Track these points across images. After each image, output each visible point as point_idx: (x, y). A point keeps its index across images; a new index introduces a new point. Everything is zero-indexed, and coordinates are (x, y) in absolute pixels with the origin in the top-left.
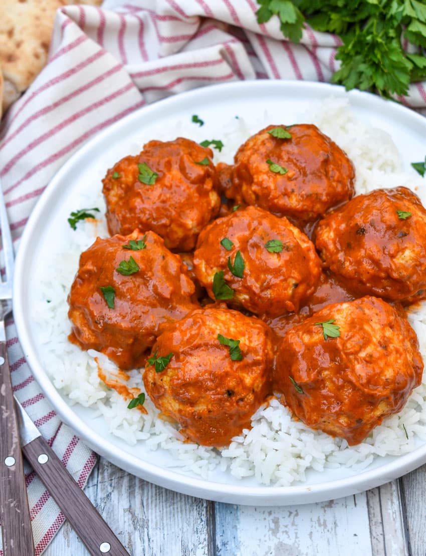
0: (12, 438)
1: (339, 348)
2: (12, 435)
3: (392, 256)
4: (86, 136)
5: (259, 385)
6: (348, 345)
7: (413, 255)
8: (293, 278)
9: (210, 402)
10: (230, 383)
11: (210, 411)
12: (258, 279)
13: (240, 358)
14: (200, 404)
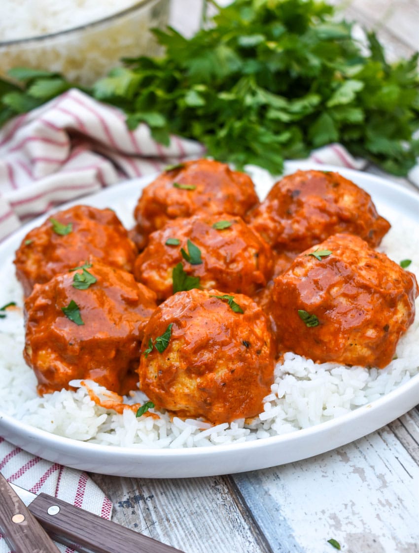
0: (11, 499)
2: (10, 496)
9: (230, 359)
10: (243, 333)
11: (232, 371)
12: (219, 257)
13: (241, 310)
14: (219, 367)
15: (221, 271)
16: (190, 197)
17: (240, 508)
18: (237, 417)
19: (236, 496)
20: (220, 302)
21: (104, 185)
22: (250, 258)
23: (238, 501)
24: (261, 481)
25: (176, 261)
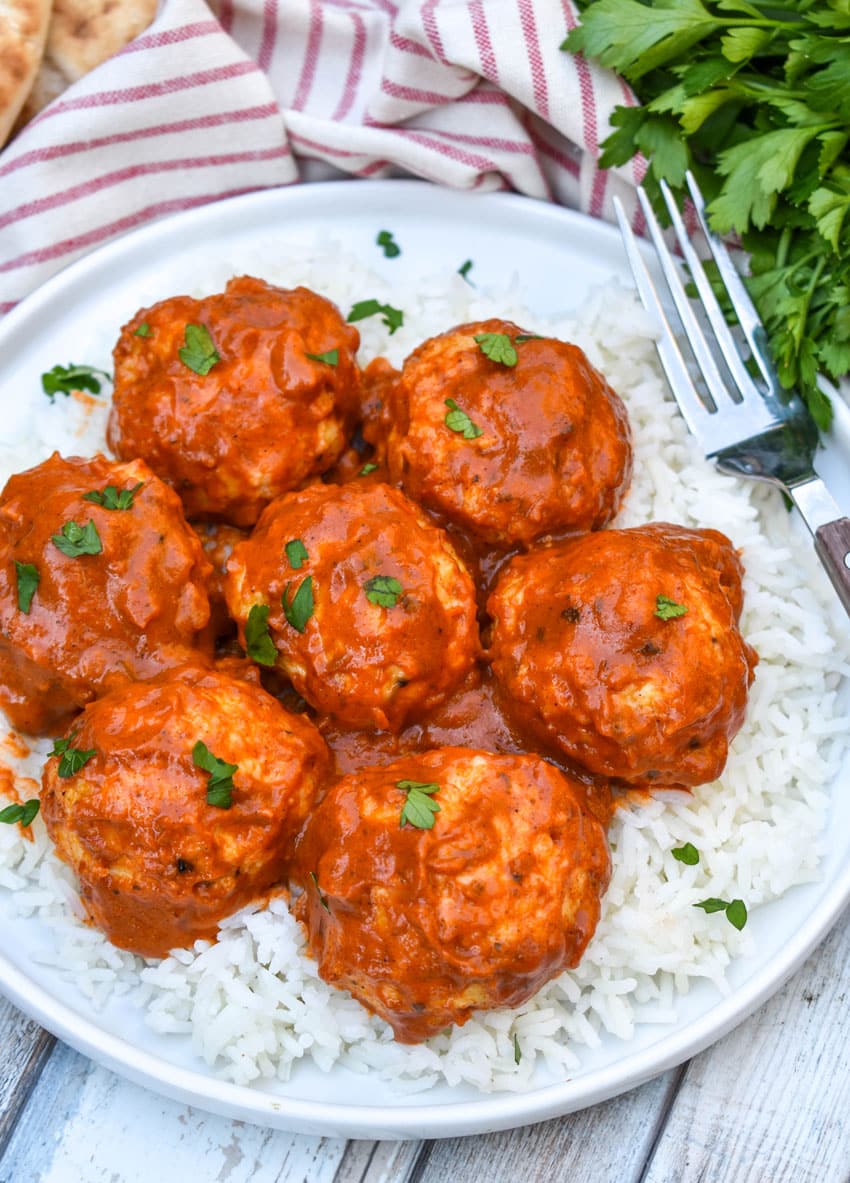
1: (419, 854)
3: (613, 689)
4: (148, 215)
5: (255, 863)
6: (443, 852)
7: (658, 697)
8: (402, 667)
10: (189, 847)
11: (136, 886)
12: (330, 647)
13: (230, 801)
14: (124, 866)
22: (383, 682)
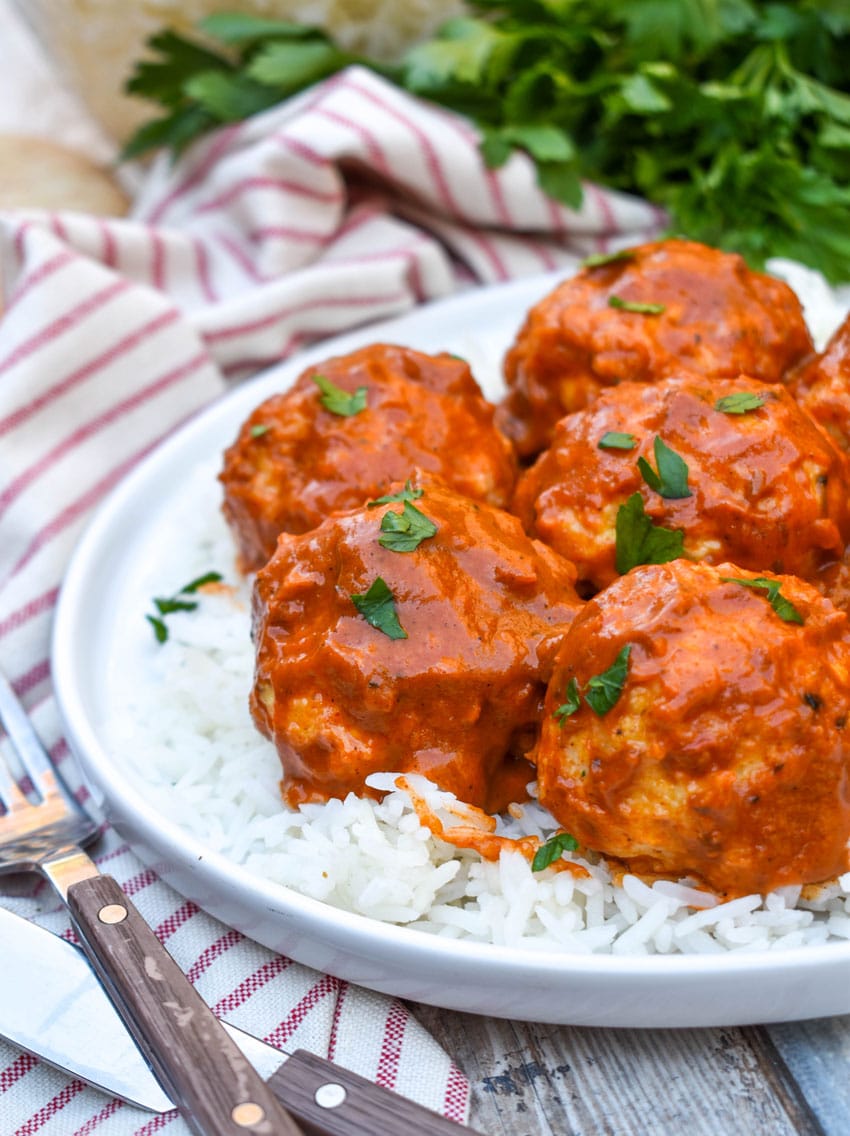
0: (228, 1063)
2: (225, 1056)
8: (813, 459)
9: (774, 738)
10: (806, 675)
11: (778, 769)
12: (732, 481)
13: (798, 617)
14: (744, 757)
15: (737, 517)
16: (651, 333)
17: (789, 1108)
18: (784, 881)
19: (778, 1078)
20: (748, 594)
21: (422, 298)
22: (806, 486)
23: (784, 1090)
24: (840, 1043)
25: (626, 489)
